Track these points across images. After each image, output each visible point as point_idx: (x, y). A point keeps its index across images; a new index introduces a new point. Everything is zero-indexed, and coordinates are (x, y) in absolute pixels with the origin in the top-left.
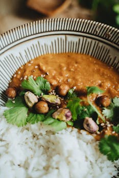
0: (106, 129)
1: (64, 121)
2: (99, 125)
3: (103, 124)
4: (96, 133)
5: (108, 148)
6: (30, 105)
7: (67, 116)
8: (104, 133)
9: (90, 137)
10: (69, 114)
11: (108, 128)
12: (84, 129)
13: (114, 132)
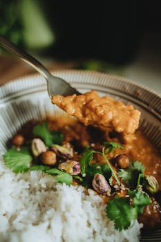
0: (120, 192)
1: (70, 174)
2: (112, 187)
3: (116, 187)
4: (106, 195)
5: (118, 212)
6: (36, 153)
7: (75, 169)
8: (116, 194)
9: (98, 199)
10: (78, 167)
11: (122, 191)
12: (93, 188)
13: (128, 196)
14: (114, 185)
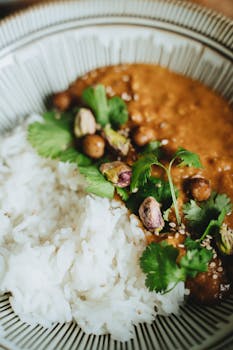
0: (174, 235)
1: (111, 182)
2: (167, 223)
3: (173, 225)
4: (153, 233)
6: (78, 132)
7: (121, 178)
8: (166, 237)
9: (139, 233)
10: (126, 176)
11: (177, 235)
12: (137, 214)
13: (182, 246)
14: (170, 221)
